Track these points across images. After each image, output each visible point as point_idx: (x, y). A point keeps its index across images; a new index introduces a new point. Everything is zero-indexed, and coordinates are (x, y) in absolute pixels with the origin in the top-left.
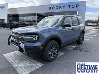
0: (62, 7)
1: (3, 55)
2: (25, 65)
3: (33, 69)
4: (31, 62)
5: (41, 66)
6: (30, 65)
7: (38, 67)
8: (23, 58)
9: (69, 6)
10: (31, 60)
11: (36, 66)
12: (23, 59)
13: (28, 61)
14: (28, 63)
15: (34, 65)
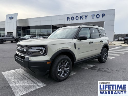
0: (84, 18)
1: (2, 73)
2: (24, 85)
3: (32, 90)
4: (33, 81)
5: (42, 86)
6: (30, 84)
7: (38, 88)
8: (24, 76)
9: (93, 15)
10: (33, 80)
11: (37, 86)
12: (24, 78)
13: (29, 80)
14: (28, 83)
15: (35, 85)
